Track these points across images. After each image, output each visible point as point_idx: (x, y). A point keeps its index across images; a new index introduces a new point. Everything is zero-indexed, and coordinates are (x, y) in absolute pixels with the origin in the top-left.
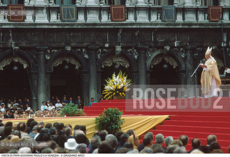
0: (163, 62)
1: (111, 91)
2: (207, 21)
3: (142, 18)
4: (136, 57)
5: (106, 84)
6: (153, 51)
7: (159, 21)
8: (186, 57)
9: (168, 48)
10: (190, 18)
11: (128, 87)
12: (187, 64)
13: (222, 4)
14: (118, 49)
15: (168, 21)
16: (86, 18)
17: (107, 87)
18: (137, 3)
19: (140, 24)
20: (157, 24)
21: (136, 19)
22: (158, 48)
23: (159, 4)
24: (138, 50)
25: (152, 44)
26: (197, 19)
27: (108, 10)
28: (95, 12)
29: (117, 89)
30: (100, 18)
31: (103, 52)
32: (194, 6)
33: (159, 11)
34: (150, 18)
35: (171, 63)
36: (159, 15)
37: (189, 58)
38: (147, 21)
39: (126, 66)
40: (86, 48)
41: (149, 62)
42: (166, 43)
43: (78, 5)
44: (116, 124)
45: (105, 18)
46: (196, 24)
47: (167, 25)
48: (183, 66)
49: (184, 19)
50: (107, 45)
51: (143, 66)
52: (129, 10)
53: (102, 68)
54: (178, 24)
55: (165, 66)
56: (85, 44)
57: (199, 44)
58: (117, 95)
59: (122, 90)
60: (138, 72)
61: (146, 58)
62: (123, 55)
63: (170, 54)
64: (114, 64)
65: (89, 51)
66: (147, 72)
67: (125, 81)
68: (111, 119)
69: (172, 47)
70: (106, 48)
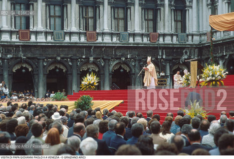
0: (121, 68)
1: (86, 85)
2: (149, 42)
3: (107, 39)
4: (103, 64)
5: (83, 80)
6: (114, 61)
7: (118, 41)
8: (135, 65)
9: (124, 59)
10: (138, 40)
11: (97, 83)
12: (136, 69)
13: (159, 31)
14: (91, 59)
15: (124, 42)
16: (70, 39)
17: (83, 83)
18: (104, 30)
19: (106, 43)
20: (116, 44)
21: (103, 40)
22: (117, 59)
23: (118, 31)
24: (104, 60)
25: (113, 57)
26: (143, 40)
27: (85, 34)
28: (77, 35)
29: (89, 84)
30: (80, 39)
31: (81, 61)
32: (141, 32)
33: (118, 35)
34: (112, 40)
35: (125, 69)
36: (118, 37)
37: (137, 65)
38: (110, 41)
39: (96, 71)
40: (70, 58)
41: (111, 68)
42: (122, 56)
43: (65, 31)
44: (88, 106)
45: (83, 39)
46: (142, 44)
47: (123, 44)
48: (133, 70)
49: (134, 40)
50: (84, 57)
51: (107, 71)
52: (98, 34)
53: (81, 72)
54: (130, 44)
55: (122, 70)
56: (70, 56)
57: (143, 56)
58: (90, 87)
59: (92, 84)
60: (104, 74)
61: (109, 65)
62: (94, 63)
63: (125, 63)
64: (89, 69)
65: (72, 60)
66: (110, 74)
67: (95, 78)
68: (85, 103)
69: (126, 58)
70: (83, 58)
